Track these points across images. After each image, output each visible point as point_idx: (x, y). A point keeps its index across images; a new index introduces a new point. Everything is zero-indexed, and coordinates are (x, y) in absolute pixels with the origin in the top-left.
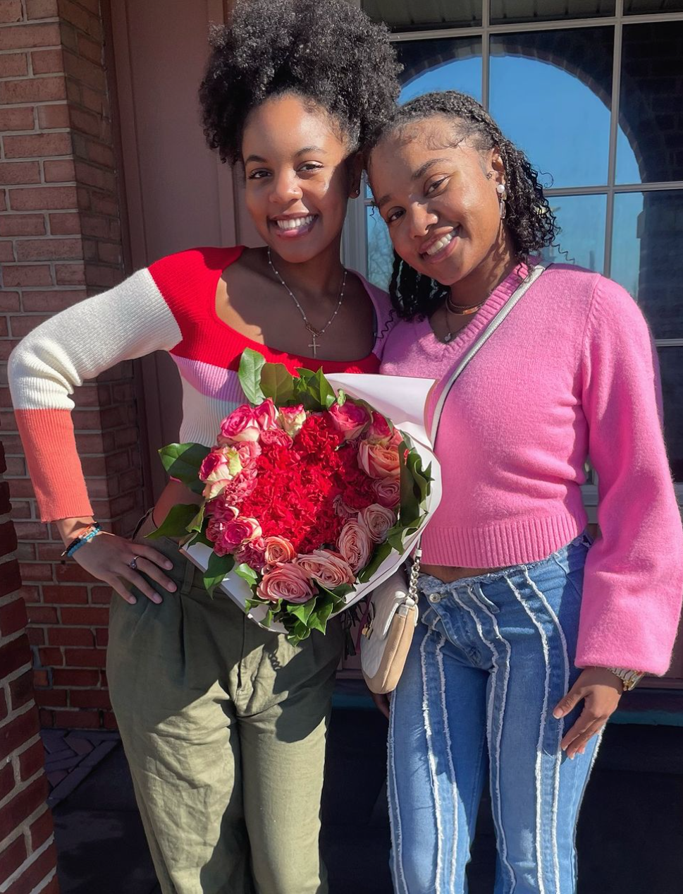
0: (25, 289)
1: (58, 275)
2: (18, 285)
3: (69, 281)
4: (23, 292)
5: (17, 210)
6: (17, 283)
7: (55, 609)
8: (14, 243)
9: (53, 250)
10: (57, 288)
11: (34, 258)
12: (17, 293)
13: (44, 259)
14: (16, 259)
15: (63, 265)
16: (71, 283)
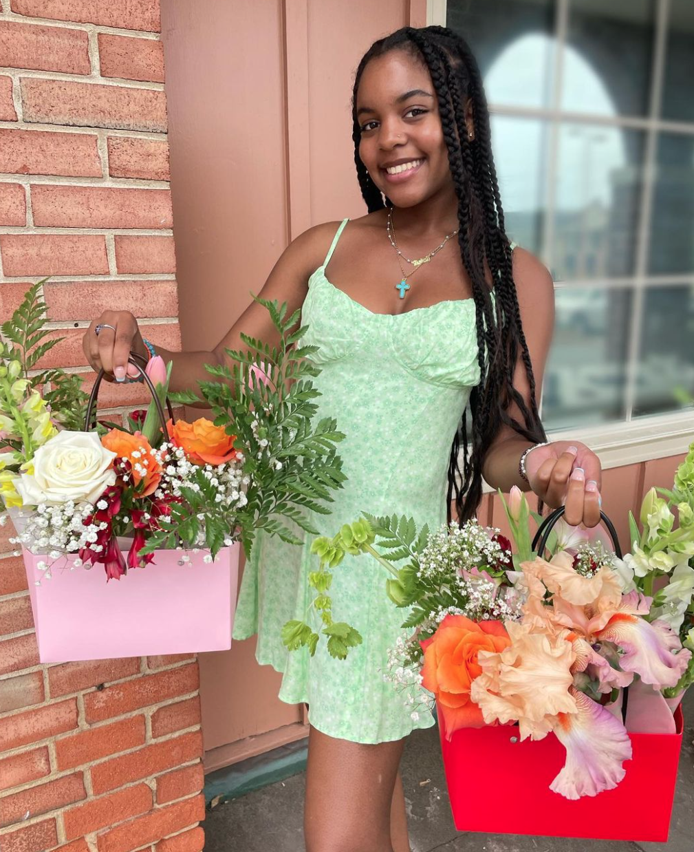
0: (36, 181)
1: (114, 157)
2: (25, 171)
3: (137, 172)
4: (32, 186)
5: (27, 15)
6: (20, 166)
7: (80, 775)
8: (16, 83)
9: (107, 106)
10: (109, 183)
11: (66, 120)
12: (20, 186)
13: (85, 122)
14: (20, 117)
15: (127, 140)
16: (140, 176)
